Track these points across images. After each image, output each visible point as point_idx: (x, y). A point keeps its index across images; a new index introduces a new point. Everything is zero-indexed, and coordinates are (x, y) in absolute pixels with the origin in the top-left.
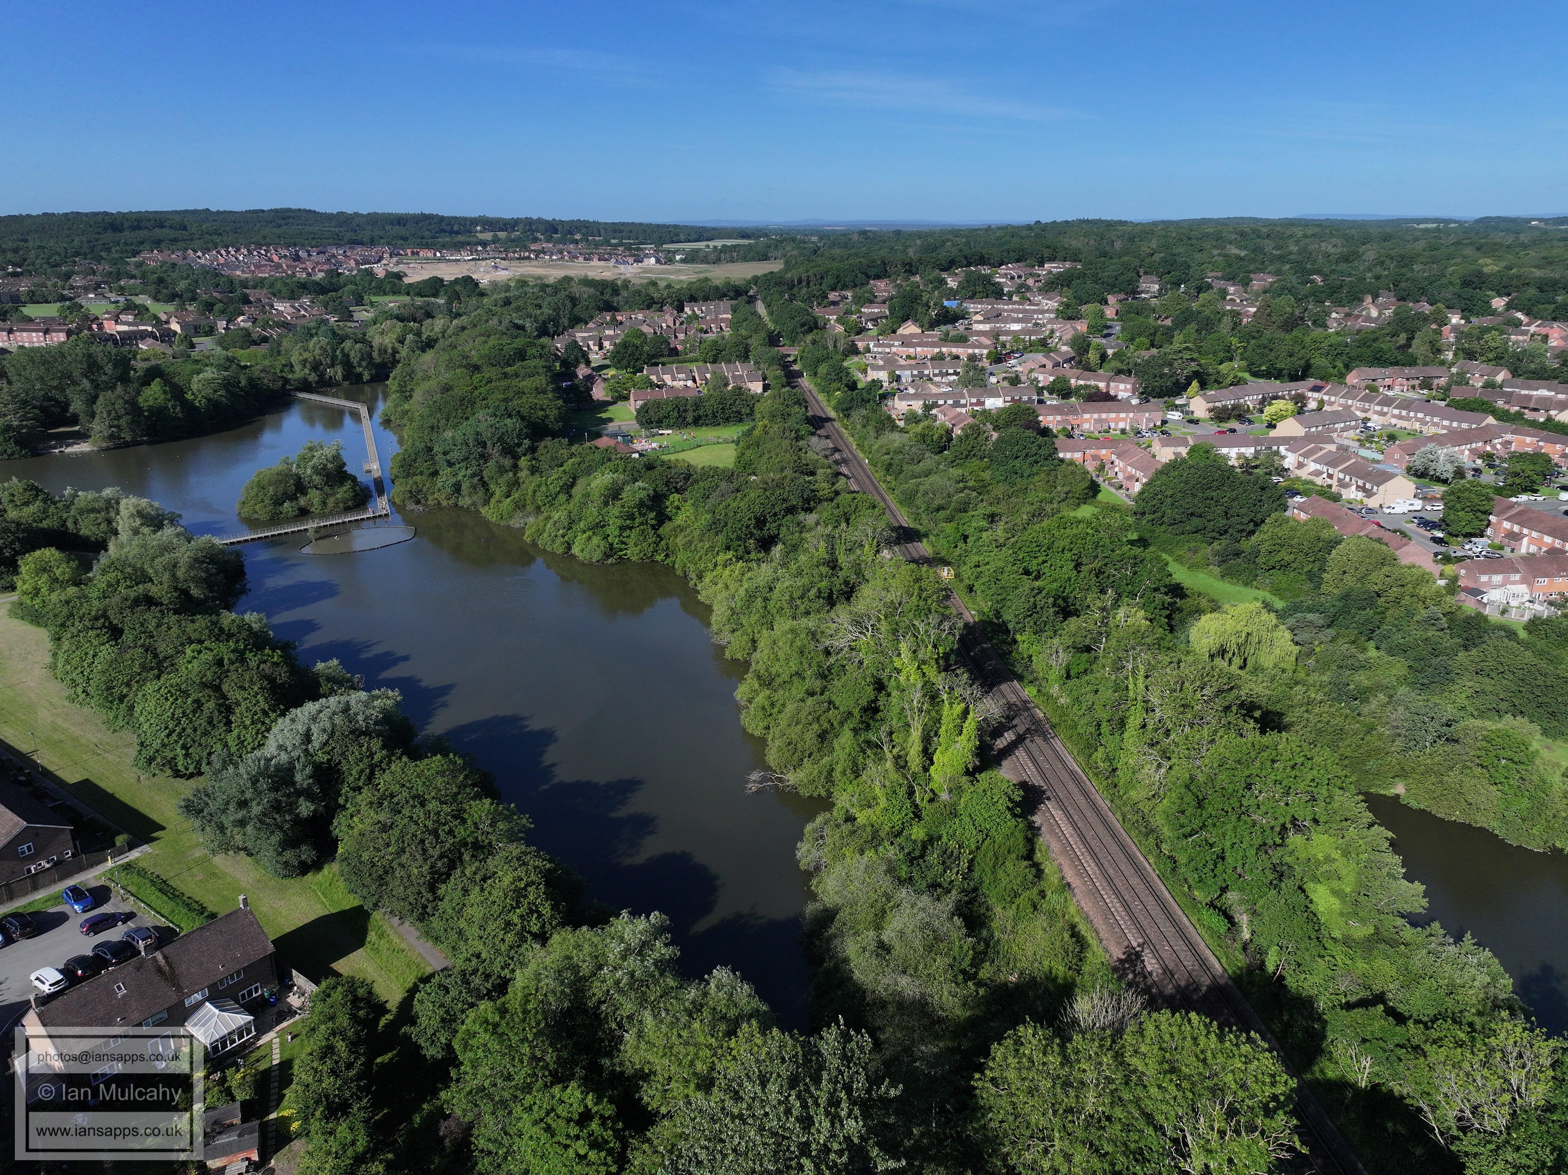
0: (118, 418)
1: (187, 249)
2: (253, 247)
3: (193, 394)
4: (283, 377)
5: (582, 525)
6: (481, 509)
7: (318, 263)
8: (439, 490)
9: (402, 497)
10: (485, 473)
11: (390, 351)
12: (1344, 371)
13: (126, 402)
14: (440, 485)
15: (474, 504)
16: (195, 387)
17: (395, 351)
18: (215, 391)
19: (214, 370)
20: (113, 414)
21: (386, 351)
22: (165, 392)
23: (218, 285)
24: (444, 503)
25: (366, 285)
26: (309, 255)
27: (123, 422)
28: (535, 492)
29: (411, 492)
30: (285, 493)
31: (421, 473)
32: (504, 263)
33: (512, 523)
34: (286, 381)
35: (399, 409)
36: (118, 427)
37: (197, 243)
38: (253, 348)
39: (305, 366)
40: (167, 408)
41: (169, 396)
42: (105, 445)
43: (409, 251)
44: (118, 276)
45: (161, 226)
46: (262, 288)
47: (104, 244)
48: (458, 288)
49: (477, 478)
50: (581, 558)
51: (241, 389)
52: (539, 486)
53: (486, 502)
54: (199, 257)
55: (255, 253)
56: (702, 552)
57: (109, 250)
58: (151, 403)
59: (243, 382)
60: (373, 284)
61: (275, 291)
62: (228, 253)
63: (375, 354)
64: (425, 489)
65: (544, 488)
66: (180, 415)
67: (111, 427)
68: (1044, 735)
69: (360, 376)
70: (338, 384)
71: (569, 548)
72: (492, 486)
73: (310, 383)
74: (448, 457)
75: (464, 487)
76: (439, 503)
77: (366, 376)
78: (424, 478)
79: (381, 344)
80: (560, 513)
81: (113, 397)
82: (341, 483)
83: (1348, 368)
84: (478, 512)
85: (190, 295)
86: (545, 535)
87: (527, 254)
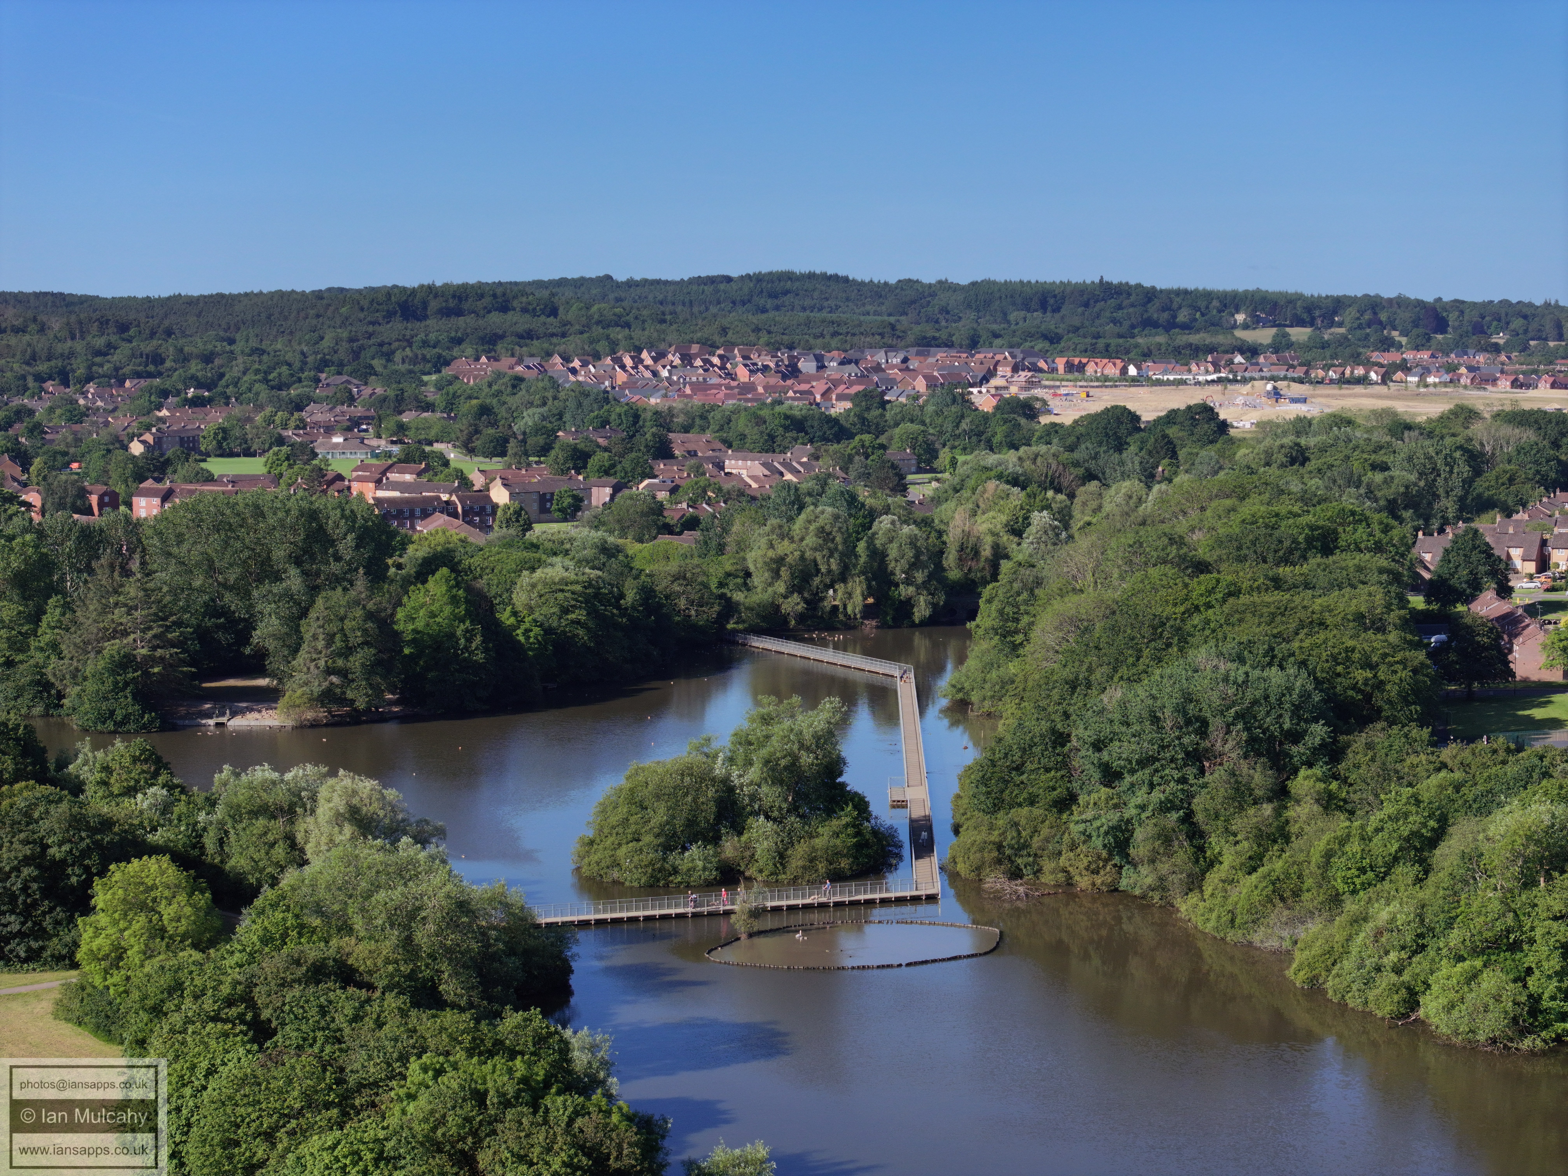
0: (348, 651)
1: (549, 355)
2: (695, 348)
3: (515, 614)
4: (722, 596)
5: (1455, 937)
6: (1178, 902)
7: (836, 383)
8: (1073, 847)
9: (975, 857)
10: (1198, 803)
11: (986, 552)
13: (370, 616)
14: (1075, 829)
15: (1162, 885)
16: (520, 598)
17: (1000, 554)
18: (565, 611)
19: (571, 564)
20: (338, 643)
21: (976, 553)
22: (454, 600)
23: (605, 423)
24: (1083, 882)
25: (948, 426)
26: (821, 367)
27: (356, 662)
28: (1329, 855)
29: (1000, 847)
30: (691, 823)
31: (1032, 801)
32: (1298, 389)
33: (1256, 938)
34: (729, 608)
35: (994, 674)
36: (343, 673)
37: (573, 342)
38: (664, 539)
39: (776, 575)
40: (452, 636)
41: (462, 610)
42: (310, 715)
43: (1060, 363)
44: (399, 404)
45: (504, 308)
46: (703, 430)
47: (381, 345)
48: (1173, 432)
49: (1174, 816)
50: (1444, 1030)
51: (623, 611)
52: (1343, 841)
53: (1194, 883)
54: (574, 371)
55: (698, 362)
57: (389, 357)
58: (420, 624)
59: (631, 596)
60: (964, 425)
61: (731, 435)
62: (638, 361)
63: (950, 559)
64: (1036, 842)
65: (1354, 847)
66: (480, 657)
67: (329, 671)
69: (907, 606)
70: (849, 625)
71: (1412, 1001)
72: (1216, 843)
73: (785, 619)
74: (1105, 756)
75: (1139, 834)
76: (1069, 882)
77: (922, 610)
78: (1037, 811)
79: (967, 535)
80: (1394, 906)
81: (343, 602)
82: (830, 813)
84: (1169, 907)
85: (541, 440)
86: (1348, 964)
87: (1360, 371)
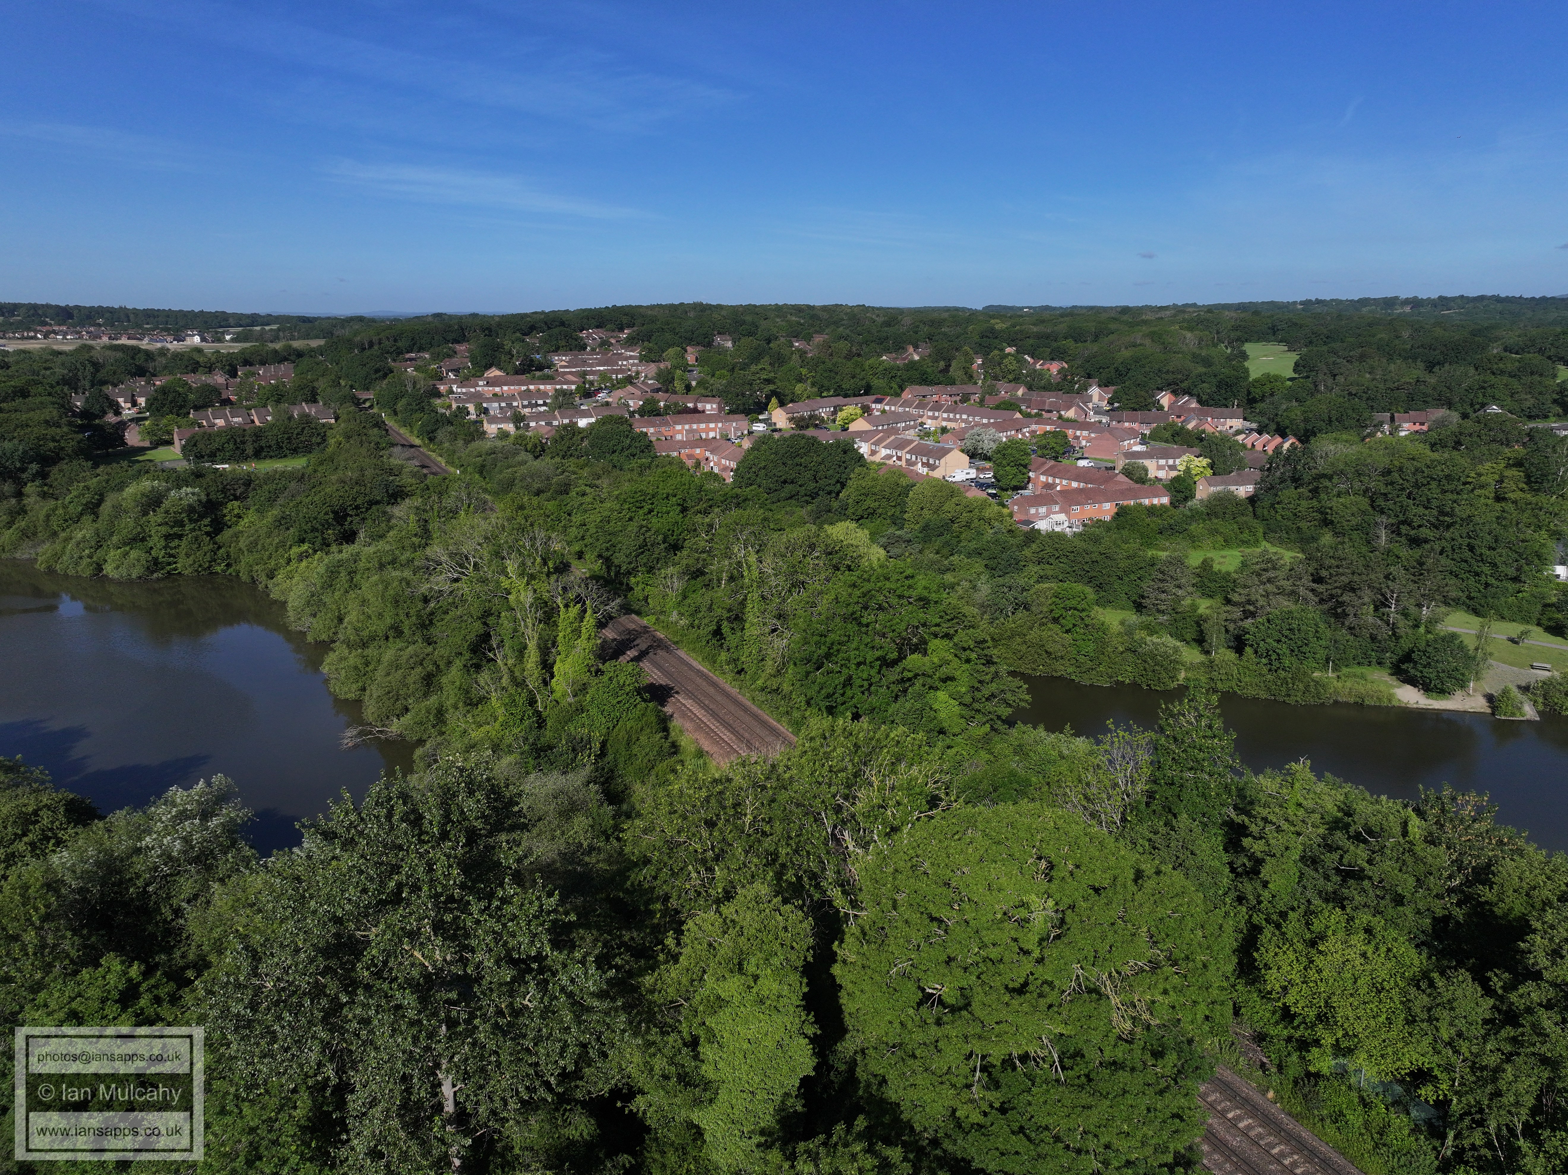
12: (899, 391)
28: (48, 516)
33: (17, 554)
50: (116, 577)
52: (54, 510)
56: (271, 548)
65: (60, 511)
68: (667, 648)
71: (99, 568)
80: (84, 532)
83: (902, 389)
86: (65, 558)
